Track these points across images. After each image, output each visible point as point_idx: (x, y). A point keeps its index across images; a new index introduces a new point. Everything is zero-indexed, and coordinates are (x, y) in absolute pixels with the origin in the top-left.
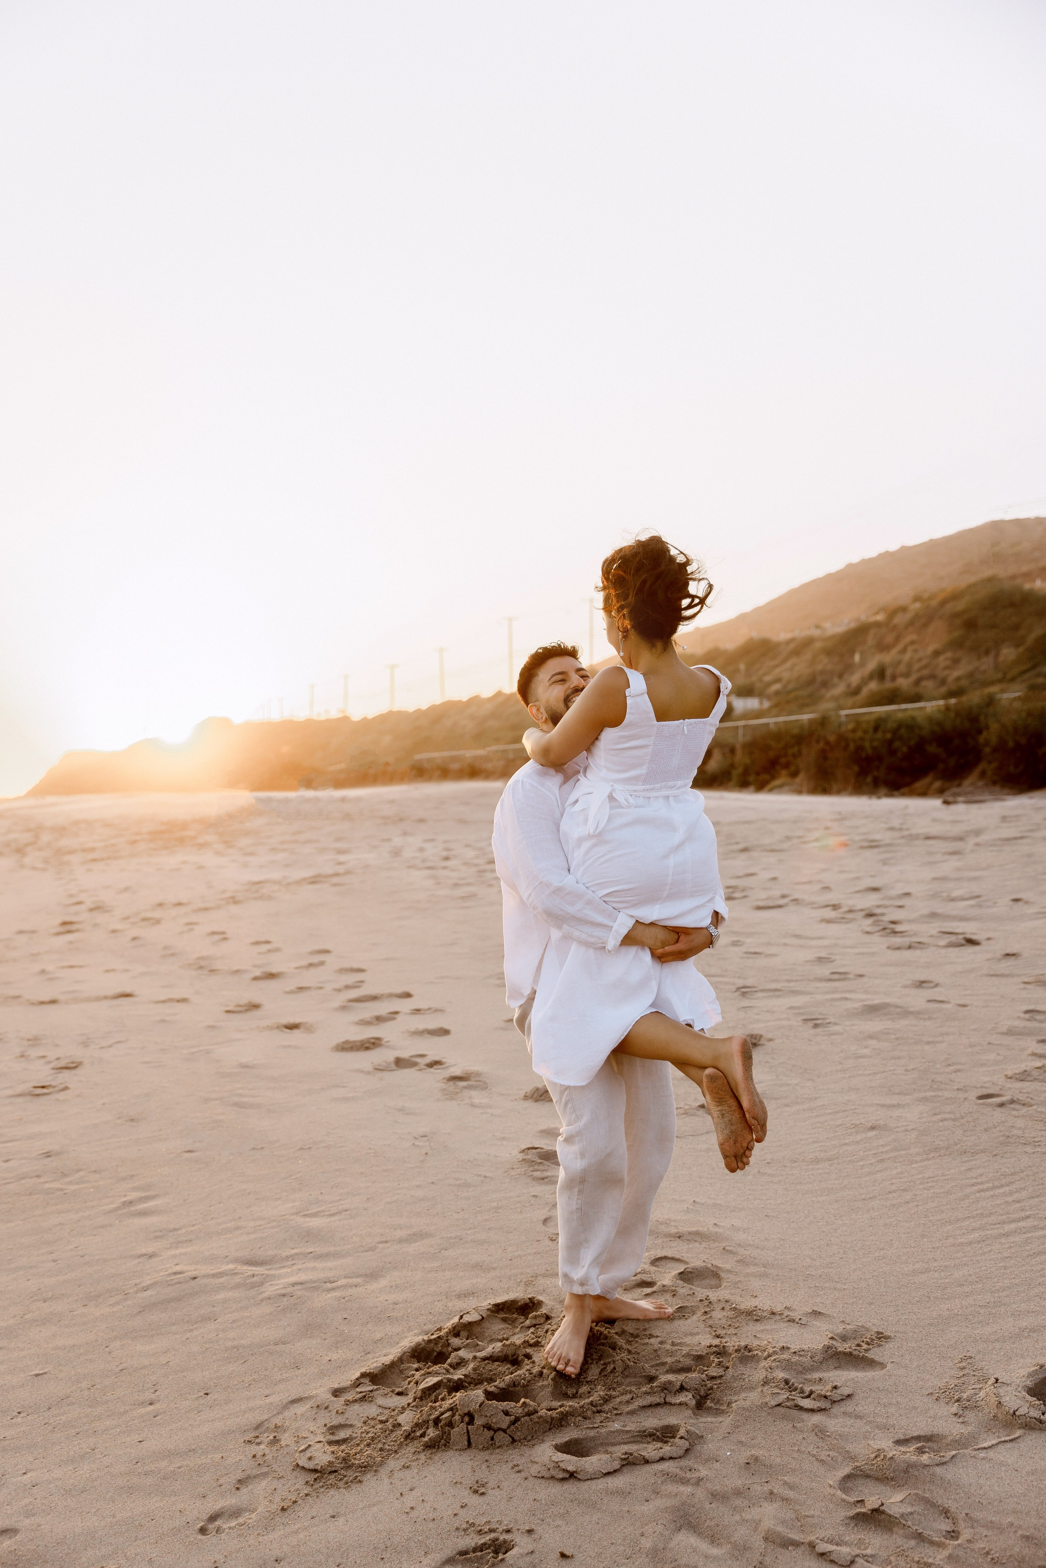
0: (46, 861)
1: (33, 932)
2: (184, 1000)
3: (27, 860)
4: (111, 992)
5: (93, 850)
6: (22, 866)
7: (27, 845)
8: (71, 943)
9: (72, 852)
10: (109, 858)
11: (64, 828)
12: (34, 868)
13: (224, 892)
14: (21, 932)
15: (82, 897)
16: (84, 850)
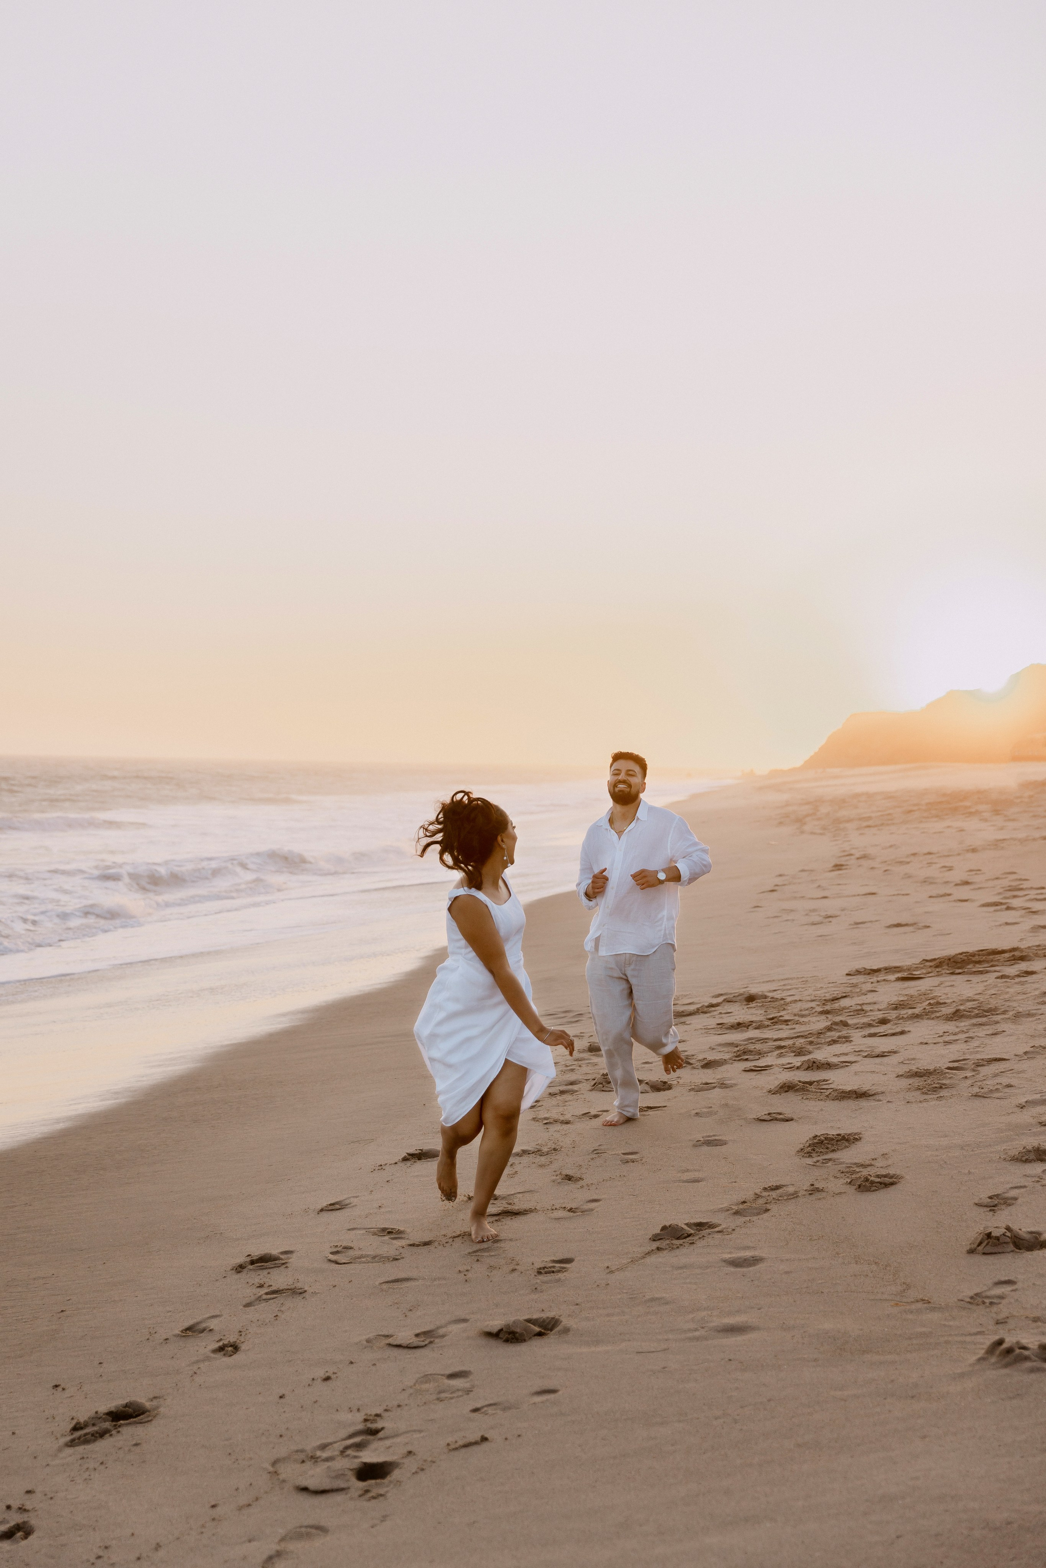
0: (824, 828)
1: (812, 871)
2: (907, 895)
3: (806, 828)
4: (864, 893)
5: (870, 818)
6: (802, 832)
7: (807, 816)
8: (840, 874)
9: (849, 821)
10: (882, 824)
11: (843, 801)
12: (812, 833)
13: (970, 846)
14: (803, 871)
15: (853, 852)
16: (860, 819)
